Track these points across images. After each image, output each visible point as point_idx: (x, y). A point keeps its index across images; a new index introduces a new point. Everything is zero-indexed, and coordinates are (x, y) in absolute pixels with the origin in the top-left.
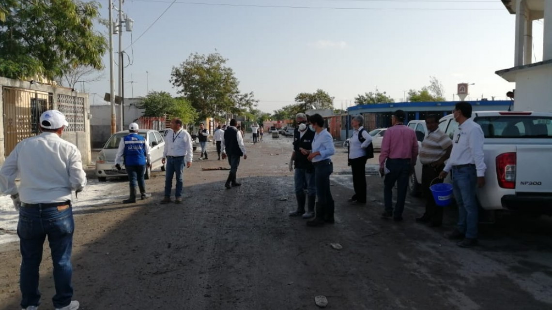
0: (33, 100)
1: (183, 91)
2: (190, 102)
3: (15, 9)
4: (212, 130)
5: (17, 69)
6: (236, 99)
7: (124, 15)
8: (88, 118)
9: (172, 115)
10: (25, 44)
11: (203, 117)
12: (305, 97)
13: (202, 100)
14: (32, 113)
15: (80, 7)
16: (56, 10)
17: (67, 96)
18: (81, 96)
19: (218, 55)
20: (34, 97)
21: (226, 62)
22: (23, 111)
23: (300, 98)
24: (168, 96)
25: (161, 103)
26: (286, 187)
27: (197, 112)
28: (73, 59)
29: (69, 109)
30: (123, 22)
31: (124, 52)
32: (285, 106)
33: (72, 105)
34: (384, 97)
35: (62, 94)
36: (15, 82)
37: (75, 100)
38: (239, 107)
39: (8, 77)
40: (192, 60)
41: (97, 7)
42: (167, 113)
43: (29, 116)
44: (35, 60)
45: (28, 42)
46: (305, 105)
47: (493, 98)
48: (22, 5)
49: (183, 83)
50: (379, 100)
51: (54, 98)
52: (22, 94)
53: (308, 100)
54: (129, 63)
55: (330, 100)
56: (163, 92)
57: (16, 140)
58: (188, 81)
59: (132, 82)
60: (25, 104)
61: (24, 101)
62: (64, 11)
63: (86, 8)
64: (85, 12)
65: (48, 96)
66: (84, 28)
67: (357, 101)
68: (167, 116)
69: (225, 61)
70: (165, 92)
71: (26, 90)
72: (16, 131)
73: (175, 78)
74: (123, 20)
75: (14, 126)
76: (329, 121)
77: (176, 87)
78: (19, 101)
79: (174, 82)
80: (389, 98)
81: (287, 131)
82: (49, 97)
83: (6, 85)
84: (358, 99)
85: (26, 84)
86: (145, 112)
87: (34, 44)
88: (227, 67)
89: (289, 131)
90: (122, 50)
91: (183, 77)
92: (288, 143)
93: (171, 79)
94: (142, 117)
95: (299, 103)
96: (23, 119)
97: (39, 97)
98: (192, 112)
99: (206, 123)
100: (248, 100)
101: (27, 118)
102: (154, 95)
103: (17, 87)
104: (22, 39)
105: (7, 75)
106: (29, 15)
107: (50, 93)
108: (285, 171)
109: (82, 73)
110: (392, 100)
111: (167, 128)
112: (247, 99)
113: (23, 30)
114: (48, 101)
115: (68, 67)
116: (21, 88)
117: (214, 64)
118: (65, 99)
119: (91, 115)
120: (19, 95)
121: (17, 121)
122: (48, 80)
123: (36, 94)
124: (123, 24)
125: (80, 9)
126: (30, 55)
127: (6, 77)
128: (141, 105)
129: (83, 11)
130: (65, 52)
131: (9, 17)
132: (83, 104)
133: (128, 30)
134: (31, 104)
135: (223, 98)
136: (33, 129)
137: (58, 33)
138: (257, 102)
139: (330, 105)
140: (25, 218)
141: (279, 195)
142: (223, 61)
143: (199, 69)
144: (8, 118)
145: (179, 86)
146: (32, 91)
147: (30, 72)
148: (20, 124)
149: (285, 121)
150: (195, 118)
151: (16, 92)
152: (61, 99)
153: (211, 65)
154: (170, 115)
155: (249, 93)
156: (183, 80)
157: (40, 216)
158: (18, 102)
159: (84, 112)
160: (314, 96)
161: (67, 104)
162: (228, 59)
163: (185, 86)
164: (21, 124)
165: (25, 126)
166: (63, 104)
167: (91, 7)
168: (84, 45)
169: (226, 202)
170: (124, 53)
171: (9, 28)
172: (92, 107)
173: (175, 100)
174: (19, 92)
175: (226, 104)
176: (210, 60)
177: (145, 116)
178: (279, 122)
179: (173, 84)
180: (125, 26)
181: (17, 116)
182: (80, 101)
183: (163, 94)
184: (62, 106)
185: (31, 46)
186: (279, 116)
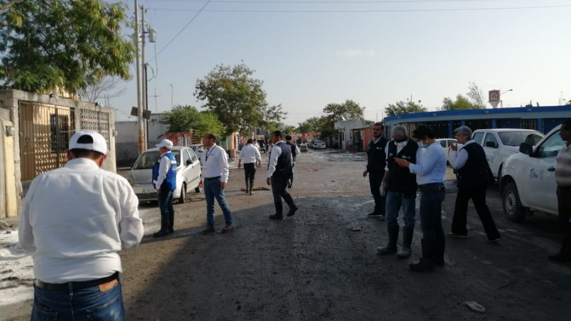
0: (52, 116)
1: (207, 104)
2: (217, 116)
3: (33, 14)
4: (237, 145)
5: (35, 80)
6: (263, 111)
7: (147, 25)
8: (113, 135)
9: (199, 130)
10: (44, 53)
11: (230, 131)
12: (333, 108)
13: (228, 114)
14: (52, 132)
15: (105, 9)
16: (78, 12)
17: (90, 111)
18: (105, 111)
19: (244, 66)
20: (54, 113)
21: (253, 73)
22: (41, 128)
23: (328, 109)
24: (194, 110)
25: (187, 117)
26: (349, 212)
27: (224, 126)
28: (97, 70)
29: (93, 126)
30: (146, 33)
31: (147, 64)
32: (309, 118)
33: (96, 121)
34: (416, 107)
35: (85, 109)
36: (33, 95)
37: (98, 116)
38: (267, 119)
39: (26, 90)
40: (217, 71)
41: (123, 9)
42: (193, 128)
43: (48, 134)
44: (55, 70)
45: (47, 52)
46: (334, 116)
47: (538, 104)
48: (41, 8)
49: (208, 97)
50: (411, 110)
51: (76, 113)
52: (40, 110)
53: (337, 111)
54: (153, 76)
55: (360, 111)
56: (188, 106)
57: (34, 162)
58: (213, 94)
59: (156, 96)
60: (43, 120)
61: (43, 117)
62: (88, 13)
63: (112, 10)
64: (110, 14)
65: (69, 111)
66: (111, 32)
67: (388, 110)
68: (193, 131)
69: (251, 72)
70: (190, 107)
71: (45, 105)
72: (34, 151)
73: (199, 91)
74: (146, 30)
75: (32, 147)
76: (361, 132)
77: (200, 100)
78: (37, 117)
79: (198, 95)
80: (422, 108)
81: (316, 144)
82: (71, 112)
83: (22, 99)
84: (388, 109)
85: (45, 98)
86: (171, 128)
87: (54, 53)
88: (254, 79)
89: (318, 144)
90: (145, 62)
91: (207, 90)
92: (321, 157)
93: (195, 92)
94: (167, 133)
95: (326, 115)
96: (42, 138)
97: (60, 112)
98: (219, 126)
99: (231, 138)
100: (276, 113)
101: (46, 136)
102: (179, 109)
103: (34, 102)
104: (41, 48)
105: (24, 88)
106: (49, 20)
107: (71, 108)
108: (336, 190)
109: (102, 88)
110: (425, 109)
111: (193, 143)
112: (275, 111)
113: (42, 37)
114: (69, 117)
115: (92, 79)
116: (40, 103)
117: (240, 76)
118: (88, 115)
119: (116, 132)
120: (37, 111)
121: (35, 140)
122: (70, 93)
123: (56, 110)
124: (146, 35)
125: (105, 11)
126: (50, 66)
127: (23, 90)
128: (166, 120)
129: (108, 13)
130: (88, 61)
131: (26, 22)
132: (108, 120)
133: (152, 41)
134: (51, 120)
135: (251, 112)
136: (52, 149)
137: (81, 39)
138: (285, 114)
139: (360, 116)
140: (45, 309)
141: (347, 223)
142: (250, 73)
143: (224, 82)
144: (25, 136)
145: (203, 99)
146: (52, 106)
147: (50, 85)
148: (38, 144)
149: (311, 134)
150: (222, 133)
151: (34, 107)
152: (84, 114)
153: (237, 76)
154: (196, 130)
155: (277, 106)
156: (207, 93)
157: (70, 304)
158: (36, 119)
159: (108, 129)
160: (344, 107)
161: (90, 120)
162: (255, 71)
163: (211, 100)
164: (40, 143)
165: (44, 146)
166: (86, 120)
167: (117, 9)
168: (110, 52)
169: (286, 234)
170: (147, 66)
171: (26, 35)
172: (117, 123)
173: (202, 114)
174: (37, 107)
175: (254, 117)
176: (236, 72)
177: (169, 132)
178: (304, 135)
179: (198, 97)
180: (148, 37)
181: (35, 134)
182: (104, 117)
183: (188, 108)
184: (85, 122)
185: (51, 55)
186: (303, 129)
